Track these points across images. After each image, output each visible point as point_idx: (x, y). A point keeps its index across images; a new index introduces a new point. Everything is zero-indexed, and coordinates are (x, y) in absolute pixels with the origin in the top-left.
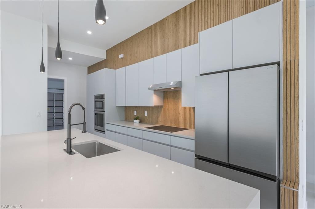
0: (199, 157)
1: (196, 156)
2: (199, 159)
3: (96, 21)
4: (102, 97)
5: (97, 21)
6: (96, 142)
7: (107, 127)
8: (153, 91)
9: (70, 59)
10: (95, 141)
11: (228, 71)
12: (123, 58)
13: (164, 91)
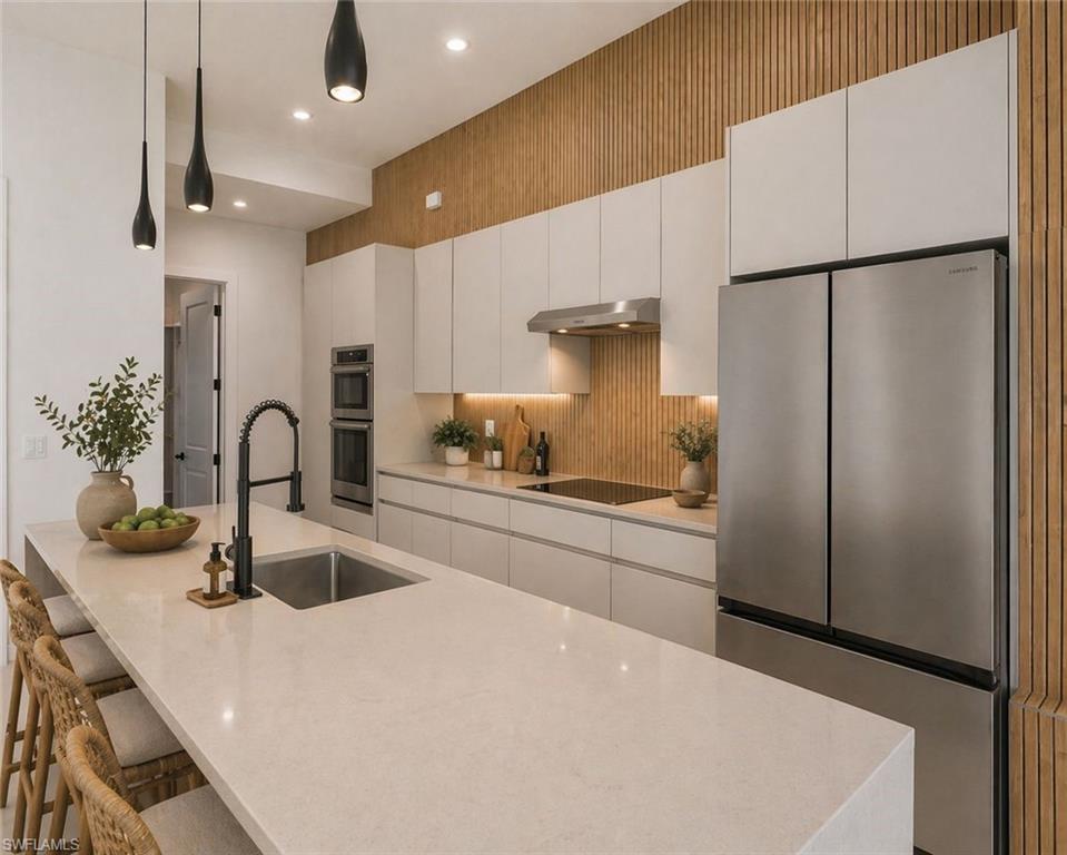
0: (731, 607)
1: (722, 601)
2: (732, 612)
3: (329, 93)
4: (362, 355)
5: (333, 91)
6: (328, 555)
7: (382, 487)
8: (548, 335)
9: (240, 204)
10: (328, 551)
11: (829, 268)
12: (439, 208)
13: (591, 336)
